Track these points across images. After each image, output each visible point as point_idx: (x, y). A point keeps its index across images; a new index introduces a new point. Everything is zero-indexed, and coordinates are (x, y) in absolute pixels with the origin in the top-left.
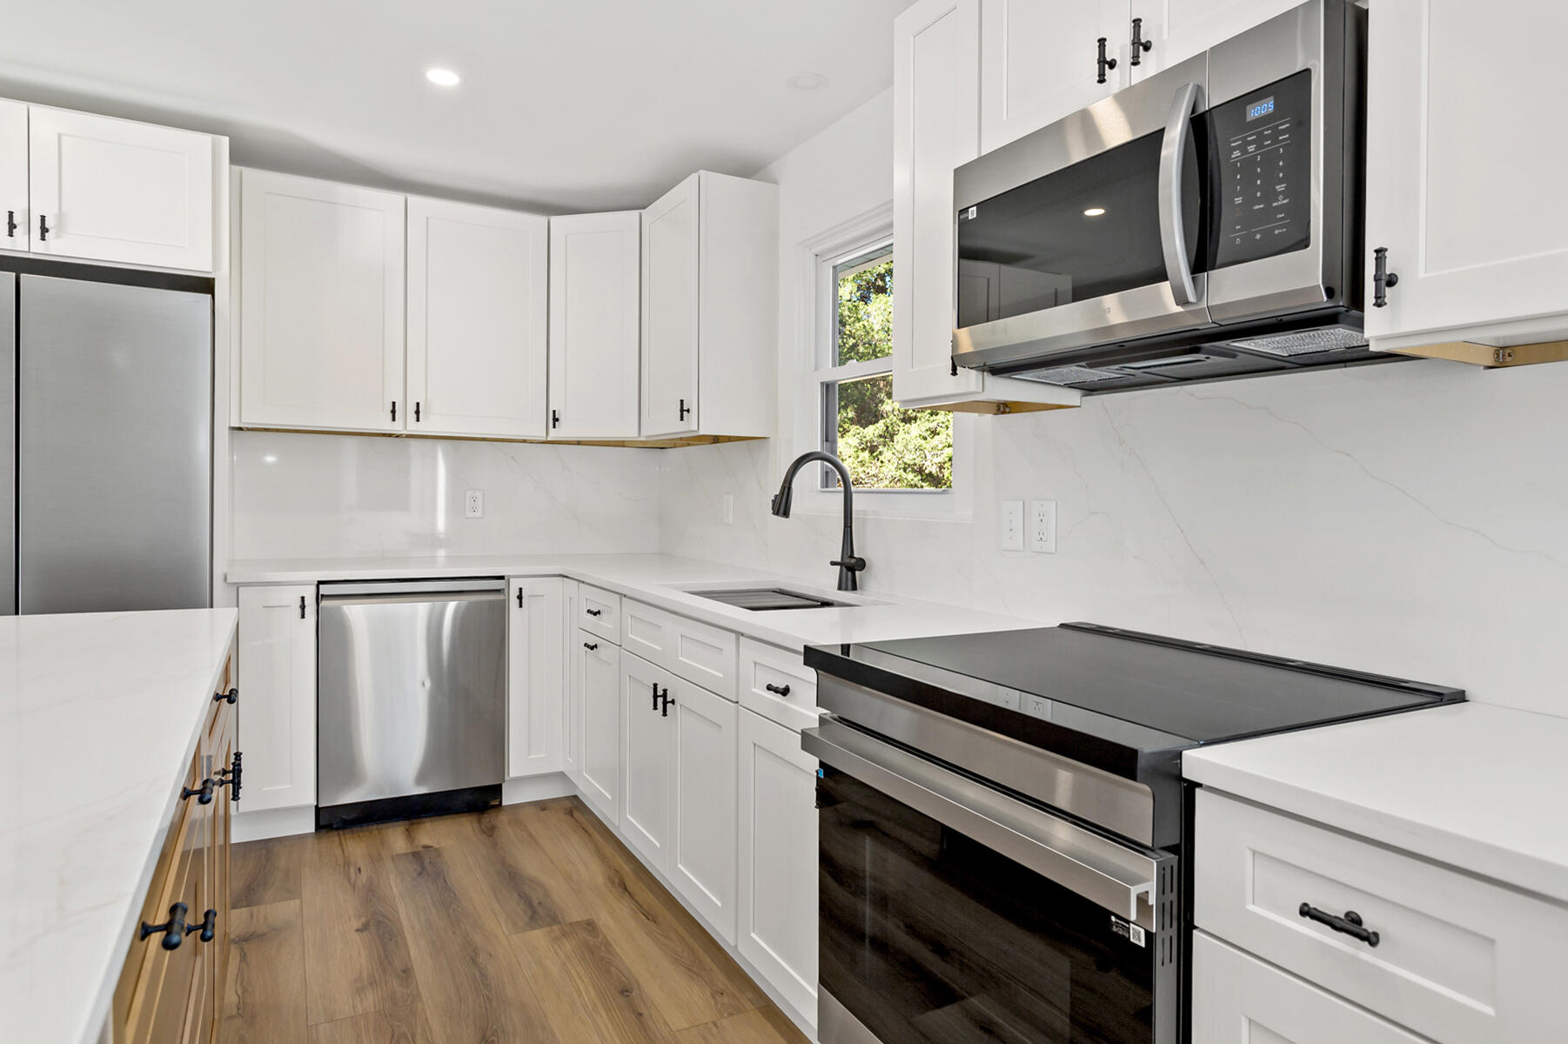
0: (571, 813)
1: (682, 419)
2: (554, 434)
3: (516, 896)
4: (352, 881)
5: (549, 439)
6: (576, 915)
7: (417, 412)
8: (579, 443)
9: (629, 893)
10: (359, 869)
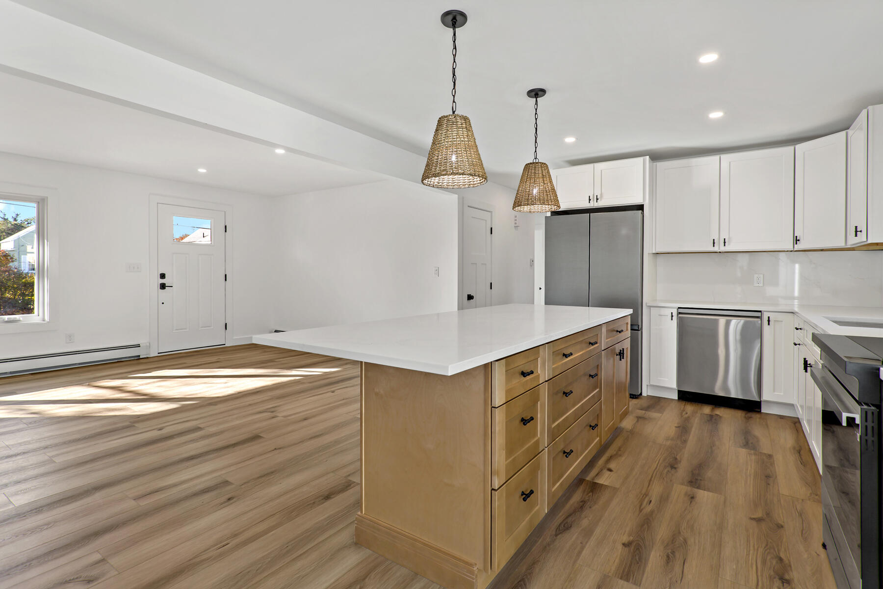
0: (795, 423)
1: (856, 236)
2: (797, 247)
4: (682, 415)
5: (795, 250)
6: (766, 451)
7: (725, 242)
9: (800, 454)
10: (687, 413)
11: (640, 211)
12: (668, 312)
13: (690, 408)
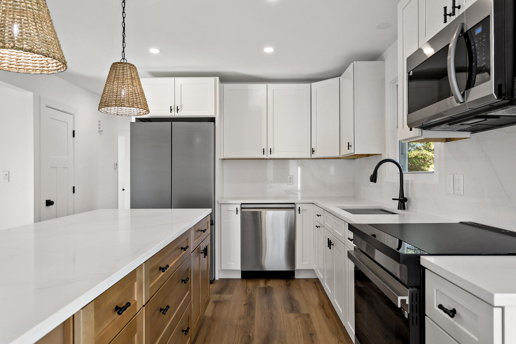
0: (315, 283)
1: (349, 149)
2: (313, 156)
3: (289, 304)
4: (247, 292)
5: (312, 158)
6: (305, 311)
7: (271, 151)
8: (324, 158)
9: (324, 309)
10: (249, 290)
11: (213, 123)
12: (234, 208)
13: (250, 284)
